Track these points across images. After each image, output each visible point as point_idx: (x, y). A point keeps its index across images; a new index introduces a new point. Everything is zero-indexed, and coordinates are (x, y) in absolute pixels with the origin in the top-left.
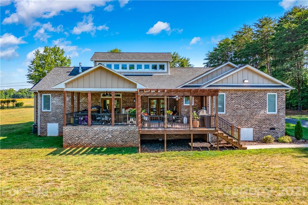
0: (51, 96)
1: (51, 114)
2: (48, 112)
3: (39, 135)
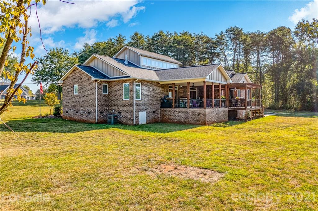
0: (141, 85)
2: (140, 101)
3: (134, 124)
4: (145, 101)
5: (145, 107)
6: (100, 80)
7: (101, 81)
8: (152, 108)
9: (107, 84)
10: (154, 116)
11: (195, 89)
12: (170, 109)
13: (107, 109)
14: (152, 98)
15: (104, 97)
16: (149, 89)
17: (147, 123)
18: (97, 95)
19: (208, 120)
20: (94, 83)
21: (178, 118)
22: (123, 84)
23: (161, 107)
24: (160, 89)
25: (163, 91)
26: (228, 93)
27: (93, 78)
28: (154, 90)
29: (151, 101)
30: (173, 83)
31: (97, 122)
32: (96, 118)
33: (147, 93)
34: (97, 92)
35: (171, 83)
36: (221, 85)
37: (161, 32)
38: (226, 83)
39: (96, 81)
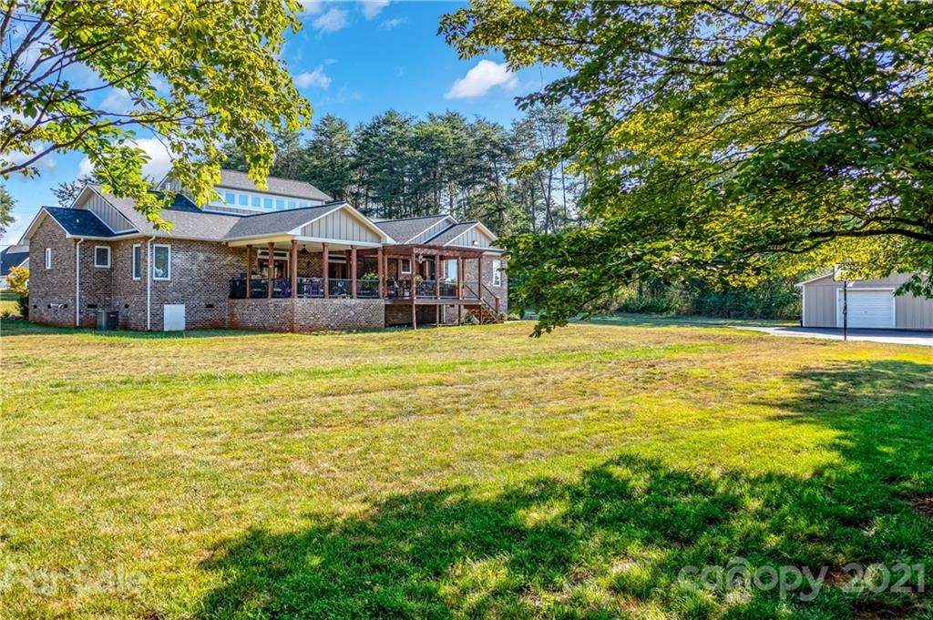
0: (169, 249)
1: (171, 285)
2: (167, 281)
3: (149, 328)
4: (181, 283)
5: (180, 295)
6: (83, 238)
7: (85, 241)
8: (203, 297)
9: (109, 248)
10: (208, 315)
11: (285, 255)
12: (241, 301)
13: (107, 299)
14: (203, 277)
15: (99, 274)
16: (194, 258)
17: (186, 329)
18: (80, 270)
19: (303, 323)
20: (73, 245)
21: (255, 319)
22: (132, 247)
23: (231, 297)
24: (230, 258)
25: (238, 261)
26: (384, 267)
27: (68, 235)
28: (209, 260)
29: (199, 283)
30: (248, 246)
31: (78, 324)
32: (75, 317)
33: (188, 265)
34: (80, 263)
35: (244, 244)
36: (358, 251)
37: (390, 113)
38: (380, 245)
39: (76, 240)
